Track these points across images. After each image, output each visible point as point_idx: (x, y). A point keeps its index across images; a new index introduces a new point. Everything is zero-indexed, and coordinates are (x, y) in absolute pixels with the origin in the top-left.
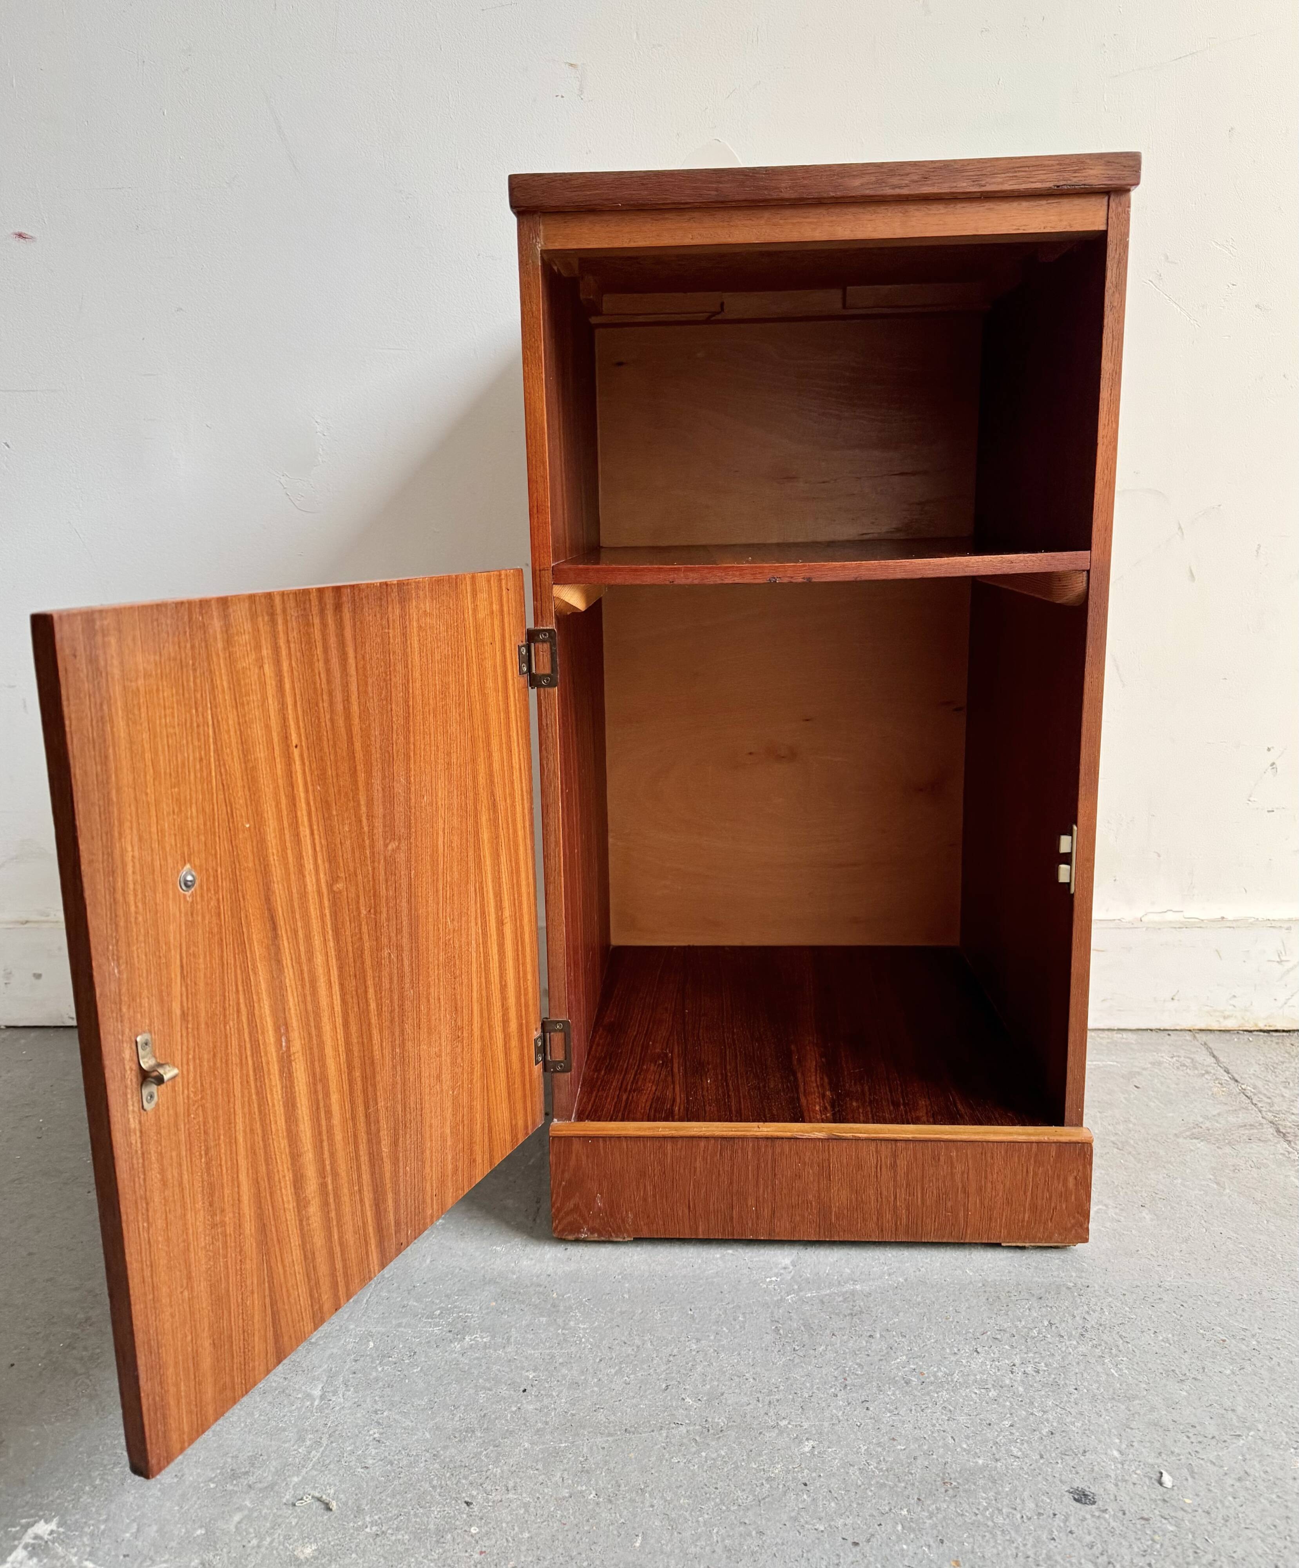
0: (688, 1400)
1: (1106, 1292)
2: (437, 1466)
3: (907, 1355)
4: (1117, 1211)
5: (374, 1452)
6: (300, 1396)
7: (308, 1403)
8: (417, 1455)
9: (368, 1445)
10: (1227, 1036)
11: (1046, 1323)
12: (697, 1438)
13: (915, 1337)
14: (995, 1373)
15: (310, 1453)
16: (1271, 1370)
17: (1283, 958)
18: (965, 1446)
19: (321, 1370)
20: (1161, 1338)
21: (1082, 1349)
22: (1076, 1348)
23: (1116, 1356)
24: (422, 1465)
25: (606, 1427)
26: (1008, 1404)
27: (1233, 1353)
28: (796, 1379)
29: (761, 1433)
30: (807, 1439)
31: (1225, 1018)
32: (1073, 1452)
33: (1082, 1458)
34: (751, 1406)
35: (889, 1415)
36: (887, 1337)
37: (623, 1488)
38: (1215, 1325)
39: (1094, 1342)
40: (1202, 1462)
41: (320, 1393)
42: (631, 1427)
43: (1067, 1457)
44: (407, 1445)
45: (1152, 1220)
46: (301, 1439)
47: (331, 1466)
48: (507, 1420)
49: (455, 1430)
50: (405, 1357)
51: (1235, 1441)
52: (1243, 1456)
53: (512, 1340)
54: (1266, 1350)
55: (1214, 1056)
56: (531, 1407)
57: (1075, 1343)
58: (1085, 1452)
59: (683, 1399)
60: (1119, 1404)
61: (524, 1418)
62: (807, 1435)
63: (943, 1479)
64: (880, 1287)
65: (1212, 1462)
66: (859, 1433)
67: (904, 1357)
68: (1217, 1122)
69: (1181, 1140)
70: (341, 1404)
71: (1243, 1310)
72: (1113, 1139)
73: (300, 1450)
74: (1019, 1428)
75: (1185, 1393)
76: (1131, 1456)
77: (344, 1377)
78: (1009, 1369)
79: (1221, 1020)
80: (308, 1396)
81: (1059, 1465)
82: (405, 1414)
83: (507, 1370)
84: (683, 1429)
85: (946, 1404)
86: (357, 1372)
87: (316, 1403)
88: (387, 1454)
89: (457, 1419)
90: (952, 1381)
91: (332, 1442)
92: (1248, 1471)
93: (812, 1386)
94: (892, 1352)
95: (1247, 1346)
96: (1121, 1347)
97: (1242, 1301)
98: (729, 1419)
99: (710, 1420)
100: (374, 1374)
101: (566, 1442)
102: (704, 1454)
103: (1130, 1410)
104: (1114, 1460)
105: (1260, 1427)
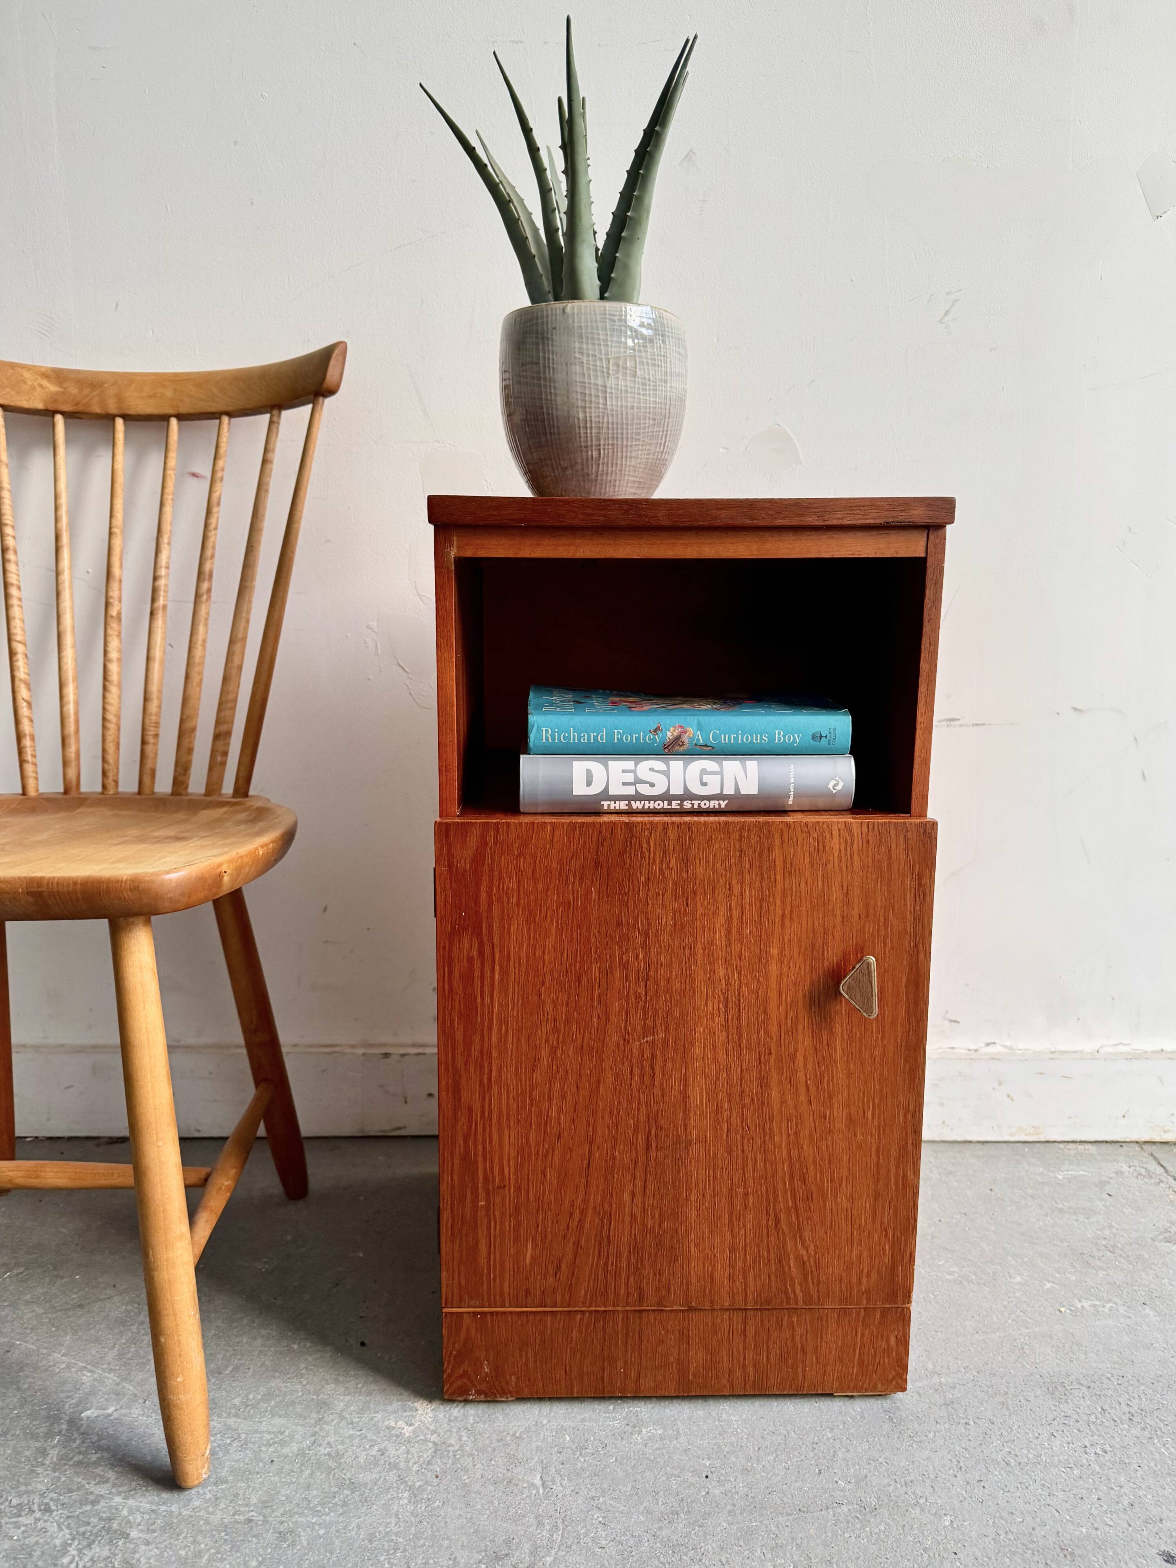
0: (840, 1482)
1: (1138, 1381)
2: (658, 1544)
3: (1000, 1440)
4: (1125, 1308)
5: (604, 1534)
6: (527, 1484)
7: (536, 1491)
8: (640, 1536)
9: (596, 1528)
10: (1167, 1147)
11: (1100, 1410)
12: (858, 1516)
13: (1001, 1423)
14: (1073, 1454)
15: (553, 1534)
18: (1068, 1517)
19: (536, 1461)
21: (1134, 1432)
22: (1128, 1431)
23: (1162, 1437)
24: (646, 1544)
25: (782, 1509)
26: (1090, 1480)
28: (919, 1463)
29: (907, 1510)
30: (945, 1515)
31: (1164, 1131)
32: (1153, 1520)
33: (1161, 1525)
34: (890, 1488)
35: (1001, 1492)
36: (979, 1423)
37: (813, 1560)
39: (1142, 1425)
41: (542, 1482)
42: (803, 1507)
43: (1149, 1525)
44: (628, 1527)
45: (1155, 1316)
46: (541, 1523)
48: (702, 1503)
49: (662, 1513)
50: (599, 1449)
53: (681, 1432)
55: (1162, 1166)
56: (717, 1492)
57: (1126, 1426)
58: (1161, 1520)
59: (837, 1482)
61: (715, 1502)
62: (944, 1512)
63: (1060, 1546)
66: (984, 1509)
67: (998, 1442)
69: (1157, 1244)
70: (561, 1492)
72: (1104, 1242)
74: (1105, 1501)
77: (555, 1468)
78: (1083, 1450)
79: (1162, 1134)
81: (1145, 1532)
82: (617, 1500)
83: (686, 1458)
84: (845, 1508)
85: (1043, 1482)
86: (565, 1463)
87: (543, 1491)
88: (614, 1535)
89: (660, 1503)
90: (1042, 1461)
91: (568, 1525)
93: (932, 1470)
94: (987, 1437)
96: (1163, 1430)
98: (877, 1499)
99: (863, 1499)
100: (579, 1464)
101: (755, 1521)
102: (868, 1529)
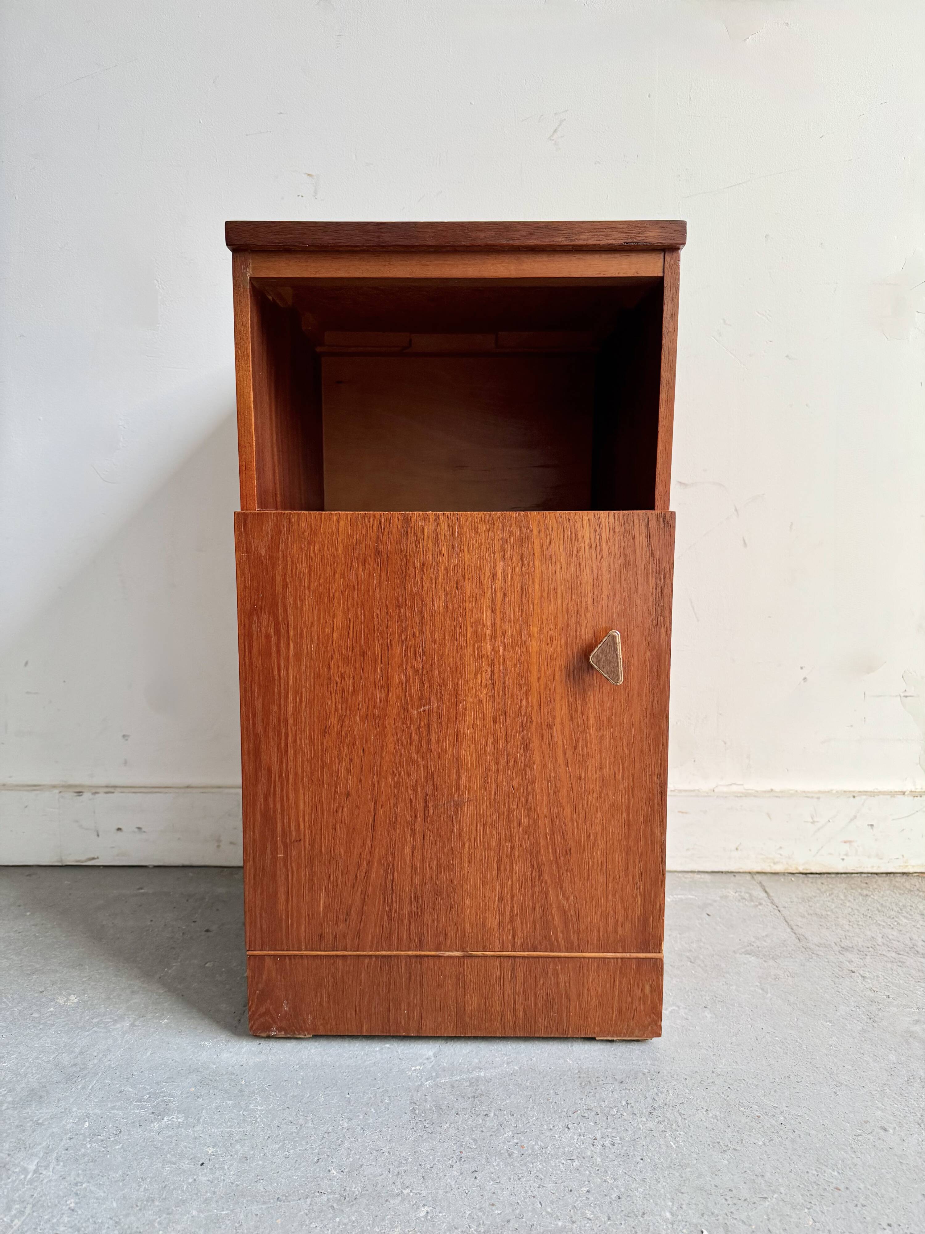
0: (333, 1171)
1: (672, 1077)
3: (513, 1131)
4: (686, 1011)
5: (67, 1221)
6: (17, 1170)
7: (22, 1177)
8: (102, 1224)
9: (63, 1214)
10: (776, 877)
11: (624, 1103)
12: (335, 1205)
13: (521, 1115)
14: (580, 1146)
15: (11, 1223)
16: (793, 1141)
18: (549, 1210)
19: (40, 1147)
20: (711, 1115)
21: (650, 1125)
22: (645, 1124)
23: (676, 1130)
25: (262, 1196)
26: (587, 1172)
27: (765, 1127)
28: (422, 1153)
29: (387, 1201)
30: (424, 1205)
32: (635, 1214)
33: (641, 1219)
34: (382, 1177)
35: (492, 1183)
36: (499, 1115)
38: (753, 1103)
39: (660, 1119)
40: (735, 1221)
41: (35, 1167)
42: (282, 1196)
43: (629, 1219)
44: (95, 1215)
45: (711, 1018)
48: (182, 1190)
49: (136, 1201)
50: (112, 1135)
51: (762, 1203)
52: (767, 1215)
53: (202, 1120)
54: (791, 1124)
55: (766, 892)
56: (204, 1179)
57: (645, 1119)
58: (644, 1214)
59: (327, 1172)
60: (675, 1172)
61: (196, 1190)
62: (424, 1202)
64: (499, 1074)
65: (743, 1222)
66: (466, 1200)
67: (510, 1133)
68: (765, 942)
69: (737, 955)
70: (49, 1176)
71: (775, 1091)
72: (688, 954)
74: (594, 1194)
75: (726, 1162)
76: (680, 1217)
77: (57, 1153)
78: (591, 1142)
81: (622, 1226)
82: (100, 1186)
83: (192, 1146)
84: (325, 1197)
85: (538, 1174)
86: (70, 1149)
87: (29, 1176)
89: (139, 1191)
90: (546, 1153)
93: (434, 1159)
94: (501, 1129)
95: (776, 1121)
96: (680, 1124)
97: (775, 1084)
98: (363, 1188)
99: (347, 1189)
101: (227, 1209)
102: (338, 1220)
103: (682, 1177)
104: (666, 1220)
105: (782, 1190)
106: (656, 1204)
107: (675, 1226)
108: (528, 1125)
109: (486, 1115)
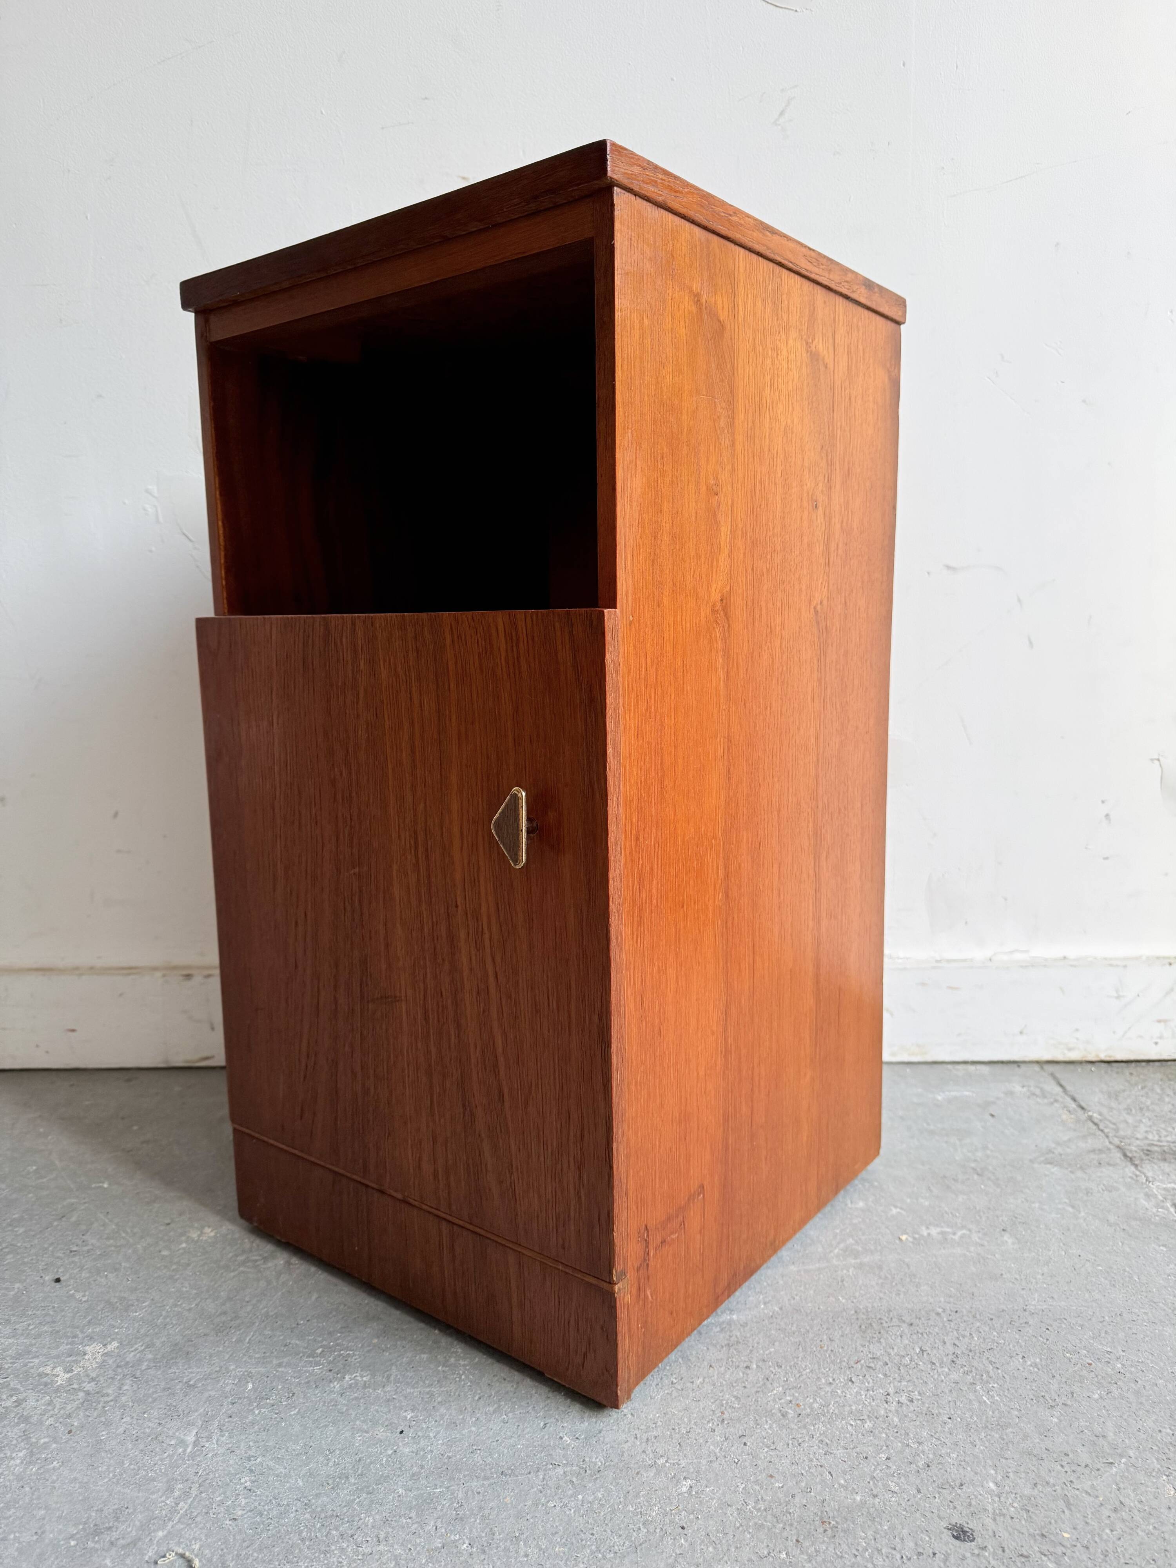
0: (565, 1438)
1: (974, 1317)
2: (307, 1516)
3: (783, 1386)
4: (980, 1235)
5: (244, 1502)
6: (173, 1442)
7: (181, 1450)
8: (288, 1505)
9: (238, 1495)
10: (1071, 1067)
11: (918, 1350)
12: (574, 1480)
13: (790, 1367)
14: (870, 1403)
15: (177, 1504)
16: (1137, 1393)
17: (1121, 994)
18: (842, 1482)
19: (196, 1414)
20: (1029, 1363)
21: (954, 1376)
22: (948, 1374)
23: (988, 1382)
24: (292, 1515)
25: (483, 1470)
26: (884, 1435)
27: (1100, 1377)
28: (673, 1414)
29: (638, 1473)
30: (685, 1478)
31: (1070, 1049)
32: (950, 1485)
33: (959, 1491)
34: (629, 1444)
35: (766, 1450)
36: (763, 1367)
37: (497, 1536)
38: (1080, 1348)
39: (966, 1368)
40: (1077, 1492)
41: (194, 1439)
42: (508, 1469)
43: (944, 1491)
44: (279, 1494)
45: (1013, 1244)
46: (170, 1489)
47: (198, 1519)
48: (382, 1464)
49: (328, 1476)
50: (284, 1399)
51: (1108, 1469)
52: (1117, 1484)
53: (392, 1378)
54: (1131, 1373)
55: (1061, 1086)
56: (407, 1450)
57: (946, 1370)
58: (962, 1485)
59: (561, 1438)
60: (993, 1433)
61: (400, 1462)
62: (685, 1474)
63: (821, 1518)
64: (755, 1316)
65: (1087, 1492)
66: (737, 1471)
67: (781, 1389)
68: (1068, 1147)
69: (1036, 1166)
70: (213, 1450)
71: (1106, 1332)
72: (973, 1165)
73: (168, 1502)
74: (895, 1462)
75: (1056, 1420)
76: (1007, 1488)
77: (219, 1421)
78: (883, 1398)
79: (1066, 1052)
80: (182, 1442)
81: (937, 1500)
82: (278, 1460)
83: (386, 1410)
84: (560, 1471)
85: (822, 1438)
86: (233, 1416)
87: (189, 1450)
88: (257, 1504)
89: (331, 1464)
90: (828, 1412)
91: (201, 1492)
92: (1123, 1501)
93: (690, 1421)
94: (768, 1384)
95: (1113, 1369)
96: (992, 1374)
97: (1105, 1323)
98: (607, 1458)
99: (587, 1459)
100: (251, 1418)
101: (441, 1486)
102: (580, 1497)
103: (1003, 1439)
104: (990, 1492)
105: (1131, 1453)
106: (976, 1473)
107: (1002, 1499)
108: (801, 1379)
109: (747, 1367)
